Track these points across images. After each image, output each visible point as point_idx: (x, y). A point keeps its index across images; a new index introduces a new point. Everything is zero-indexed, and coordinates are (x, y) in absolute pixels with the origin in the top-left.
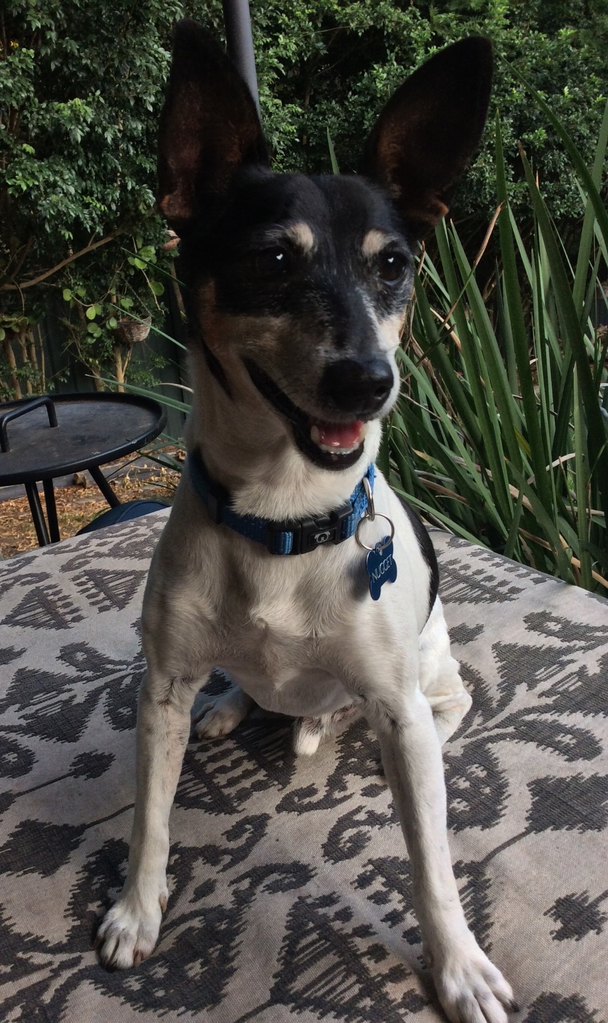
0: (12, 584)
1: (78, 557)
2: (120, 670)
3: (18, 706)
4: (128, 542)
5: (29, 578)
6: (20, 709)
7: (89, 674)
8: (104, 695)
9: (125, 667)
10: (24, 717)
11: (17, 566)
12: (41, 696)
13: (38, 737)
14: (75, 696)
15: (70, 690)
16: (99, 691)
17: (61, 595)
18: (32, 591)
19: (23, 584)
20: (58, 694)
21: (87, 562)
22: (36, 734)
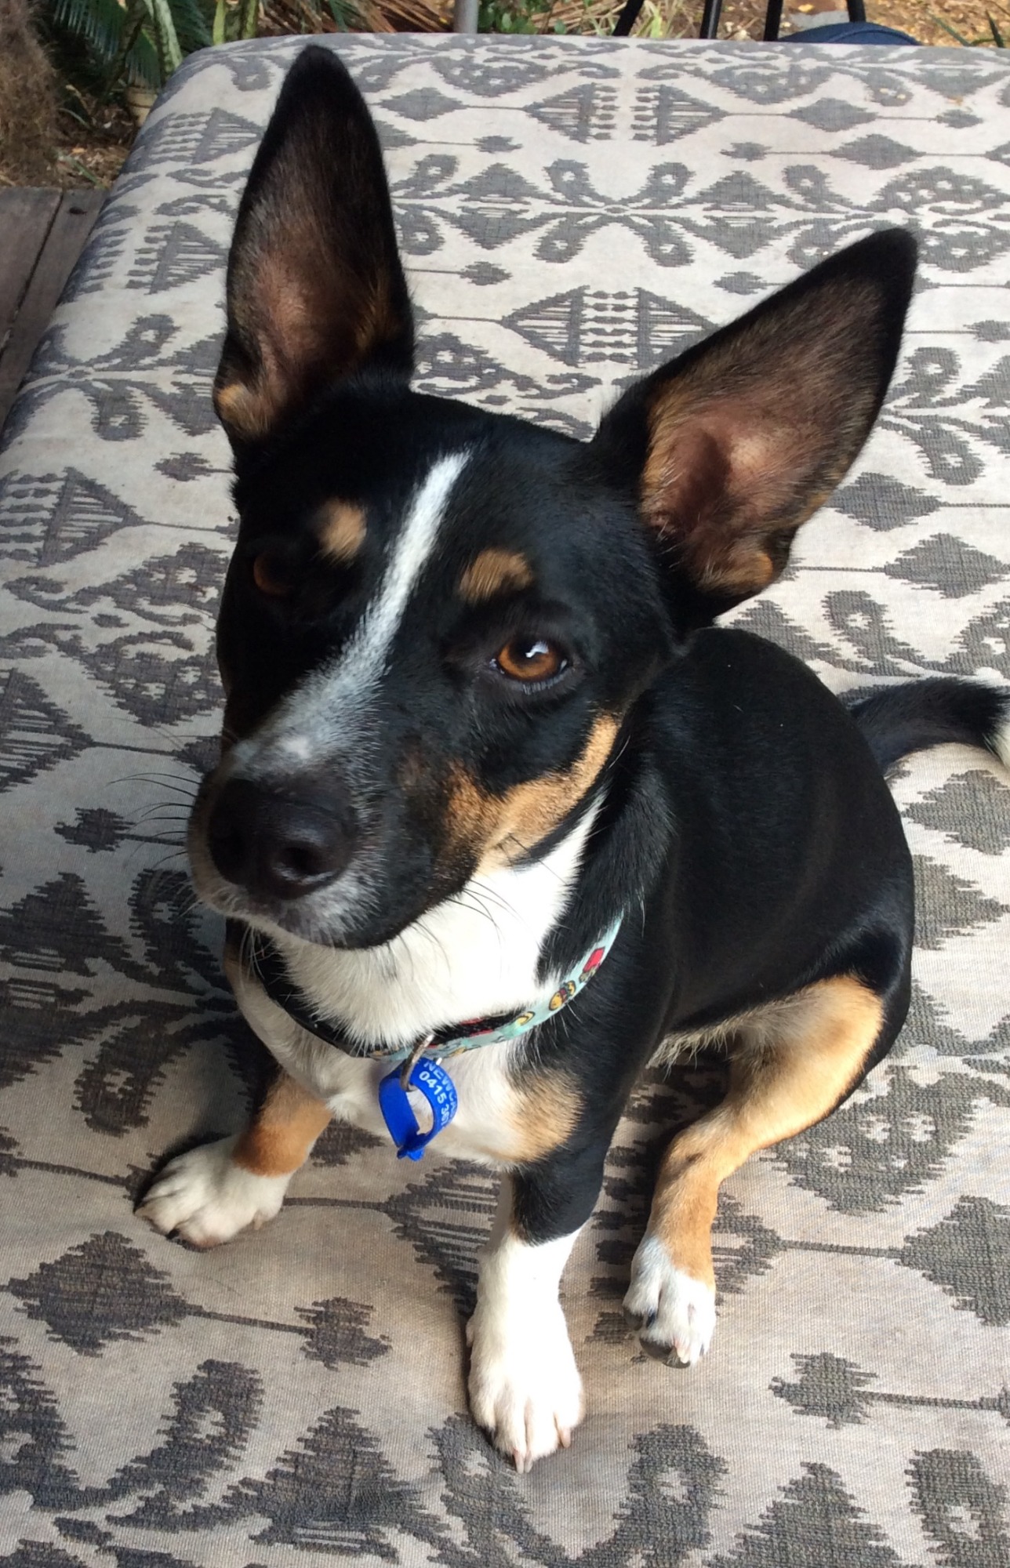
0: (571, 69)
1: (671, 66)
2: (594, 206)
3: (467, 196)
4: (746, 70)
5: (595, 70)
6: (466, 200)
7: (560, 196)
8: (555, 222)
9: (602, 204)
10: (464, 209)
11: (596, 49)
12: (495, 197)
13: (460, 231)
14: (526, 211)
15: (526, 203)
16: (554, 216)
17: (609, 103)
18: (584, 86)
19: (583, 74)
20: (513, 202)
21: (675, 76)
22: (460, 227)
